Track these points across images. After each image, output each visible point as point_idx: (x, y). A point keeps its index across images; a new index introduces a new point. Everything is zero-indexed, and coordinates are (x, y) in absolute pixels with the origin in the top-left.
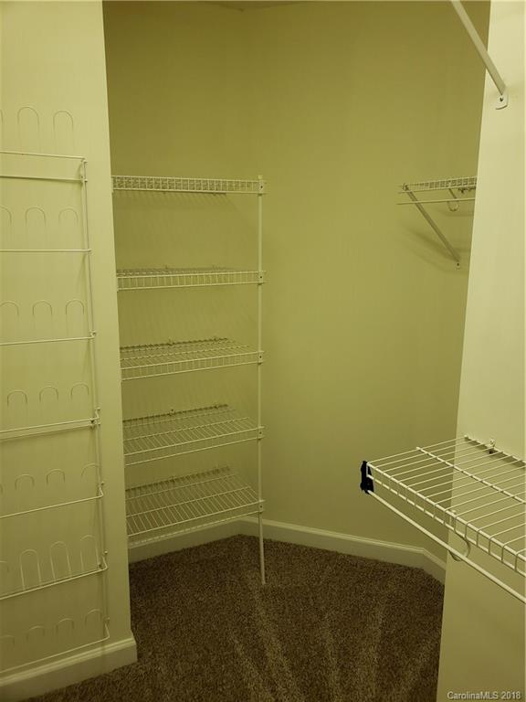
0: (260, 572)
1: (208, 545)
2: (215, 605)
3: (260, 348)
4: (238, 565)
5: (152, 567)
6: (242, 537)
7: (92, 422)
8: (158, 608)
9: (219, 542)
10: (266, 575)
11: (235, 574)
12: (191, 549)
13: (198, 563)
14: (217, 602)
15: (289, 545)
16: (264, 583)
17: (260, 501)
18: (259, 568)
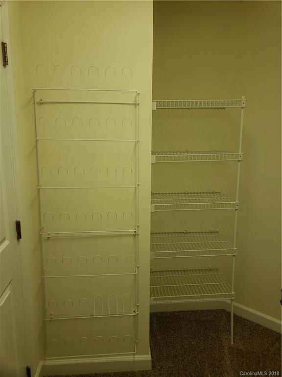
0: (230, 335)
1: (202, 312)
2: (200, 349)
3: (237, 200)
4: (218, 328)
5: (169, 317)
6: (223, 311)
7: (135, 232)
8: (167, 342)
9: (209, 311)
10: (234, 339)
11: (215, 333)
12: (192, 312)
13: (195, 320)
14: (202, 348)
15: (253, 323)
16: (232, 343)
17: (232, 293)
18: (230, 333)
